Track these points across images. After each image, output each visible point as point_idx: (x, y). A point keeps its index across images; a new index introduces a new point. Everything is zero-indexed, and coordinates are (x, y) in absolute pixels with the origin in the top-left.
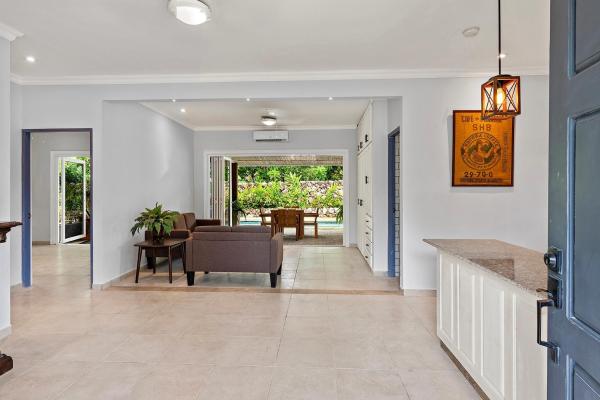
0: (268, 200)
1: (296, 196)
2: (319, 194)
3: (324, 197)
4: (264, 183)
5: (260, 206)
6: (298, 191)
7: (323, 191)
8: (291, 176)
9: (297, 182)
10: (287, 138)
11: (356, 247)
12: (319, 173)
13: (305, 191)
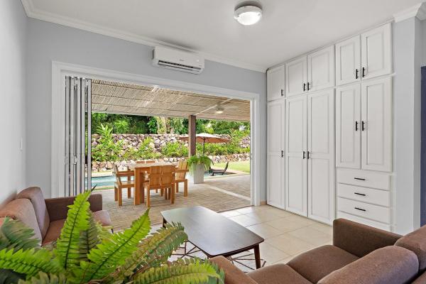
1: (110, 150)
2: (130, 146)
3: (135, 150)
6: (110, 143)
7: (134, 144)
8: (104, 128)
9: (108, 135)
10: (203, 67)
11: (266, 204)
12: (122, 127)
13: (117, 144)
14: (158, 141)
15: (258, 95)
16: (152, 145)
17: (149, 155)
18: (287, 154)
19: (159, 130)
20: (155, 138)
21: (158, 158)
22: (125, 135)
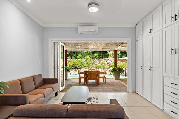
0: (78, 66)
1: (89, 64)
2: (97, 63)
3: (99, 65)
4: (77, 60)
5: (75, 68)
6: (90, 62)
7: (99, 62)
8: (87, 57)
9: (89, 59)
10: (97, 31)
11: (135, 92)
12: (96, 56)
13: (92, 62)
14: (108, 61)
15: (130, 38)
16: (106, 63)
17: (104, 67)
18: (143, 68)
19: (109, 57)
20: (107, 60)
21: (108, 68)
22: (95, 59)
